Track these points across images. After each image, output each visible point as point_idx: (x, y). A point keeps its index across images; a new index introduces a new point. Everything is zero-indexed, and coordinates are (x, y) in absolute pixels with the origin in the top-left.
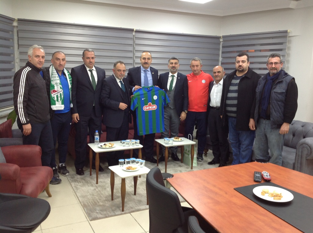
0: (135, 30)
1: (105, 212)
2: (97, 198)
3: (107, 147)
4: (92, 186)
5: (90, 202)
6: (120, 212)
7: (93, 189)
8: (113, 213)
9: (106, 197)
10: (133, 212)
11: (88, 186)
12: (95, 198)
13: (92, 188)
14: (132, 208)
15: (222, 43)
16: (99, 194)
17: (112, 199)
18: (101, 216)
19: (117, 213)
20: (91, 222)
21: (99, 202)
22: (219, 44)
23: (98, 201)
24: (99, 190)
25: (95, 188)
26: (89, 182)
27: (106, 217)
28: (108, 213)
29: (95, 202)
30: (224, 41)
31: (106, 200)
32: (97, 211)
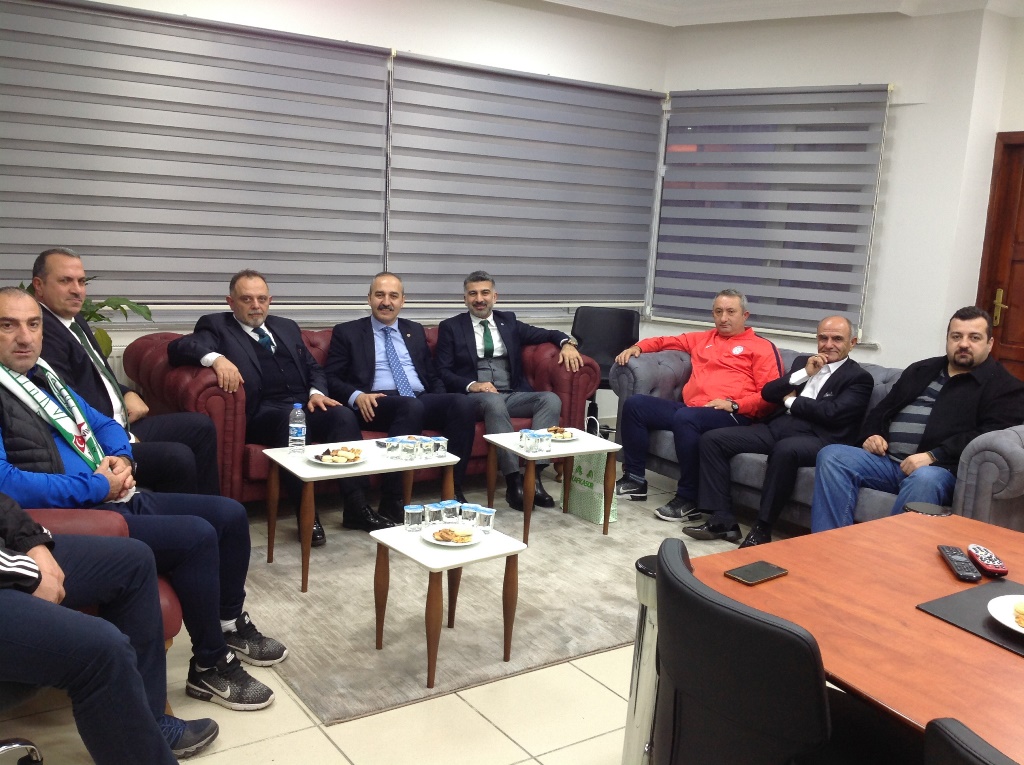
0: (394, 53)
1: (369, 693)
2: (322, 641)
3: (342, 461)
4: (288, 598)
5: (302, 659)
6: (423, 692)
7: (297, 610)
8: (399, 695)
9: (353, 638)
10: (466, 686)
11: (277, 601)
12: (314, 641)
13: (293, 607)
14: (456, 674)
15: (667, 116)
16: (324, 627)
17: (379, 646)
18: (357, 706)
19: (413, 695)
20: (330, 730)
21: (333, 658)
22: (657, 118)
23: (329, 654)
24: (319, 614)
25: (303, 605)
26: (272, 585)
27: (380, 710)
28: (382, 693)
29: (321, 659)
30: (674, 110)
31: (357, 650)
32: (342, 691)
